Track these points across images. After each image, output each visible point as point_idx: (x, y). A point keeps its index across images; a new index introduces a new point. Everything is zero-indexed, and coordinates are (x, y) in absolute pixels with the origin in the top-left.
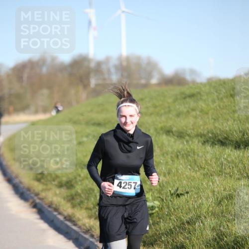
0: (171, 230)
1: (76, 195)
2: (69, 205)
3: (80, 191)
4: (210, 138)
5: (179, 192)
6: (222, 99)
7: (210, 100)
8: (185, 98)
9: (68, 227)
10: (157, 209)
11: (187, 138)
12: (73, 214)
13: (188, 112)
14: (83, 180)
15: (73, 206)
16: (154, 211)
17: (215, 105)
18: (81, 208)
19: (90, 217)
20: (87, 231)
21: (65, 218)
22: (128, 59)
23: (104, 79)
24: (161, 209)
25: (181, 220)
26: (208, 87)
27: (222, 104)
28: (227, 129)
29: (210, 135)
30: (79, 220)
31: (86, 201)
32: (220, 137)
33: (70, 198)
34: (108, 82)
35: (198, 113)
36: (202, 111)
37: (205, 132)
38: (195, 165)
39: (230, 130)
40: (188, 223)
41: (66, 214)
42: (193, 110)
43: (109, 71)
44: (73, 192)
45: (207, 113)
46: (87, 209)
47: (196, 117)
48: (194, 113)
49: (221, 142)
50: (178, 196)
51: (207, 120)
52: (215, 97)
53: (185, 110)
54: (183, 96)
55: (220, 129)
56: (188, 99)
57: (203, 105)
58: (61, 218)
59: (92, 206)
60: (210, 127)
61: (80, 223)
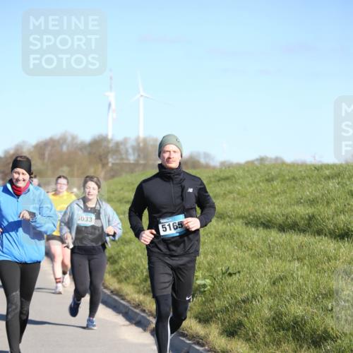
0: (226, 308)
1: (120, 270)
2: (115, 280)
3: (124, 267)
4: (252, 220)
5: (230, 271)
6: (258, 183)
7: (246, 184)
8: (219, 181)
9: (116, 301)
10: (209, 287)
11: (228, 219)
12: (120, 288)
13: (224, 194)
14: (127, 256)
15: (120, 281)
16: (206, 289)
17: (252, 189)
18: (128, 283)
19: (139, 292)
20: (138, 306)
21: (112, 292)
22: (145, 140)
23: (122, 159)
24: (213, 287)
25: (236, 298)
26: (241, 171)
27: (259, 188)
28: (269, 212)
29: (251, 217)
30: (127, 294)
31: (133, 277)
32: (262, 220)
33: (115, 273)
34: (125, 161)
35: (236, 195)
36: (239, 194)
37: (247, 214)
38: (242, 245)
39: (273, 213)
40: (244, 301)
41: (112, 288)
42: (230, 192)
43: (127, 151)
44: (117, 267)
45: (245, 196)
46: (134, 284)
47: (234, 199)
48: (232, 196)
49: (264, 224)
50: (230, 275)
51: (246, 203)
52: (251, 181)
53: (222, 192)
54: (217, 178)
55: (262, 213)
56: (222, 182)
57: (240, 188)
58: (108, 292)
59: (139, 281)
60: (251, 209)
61: (128, 298)
